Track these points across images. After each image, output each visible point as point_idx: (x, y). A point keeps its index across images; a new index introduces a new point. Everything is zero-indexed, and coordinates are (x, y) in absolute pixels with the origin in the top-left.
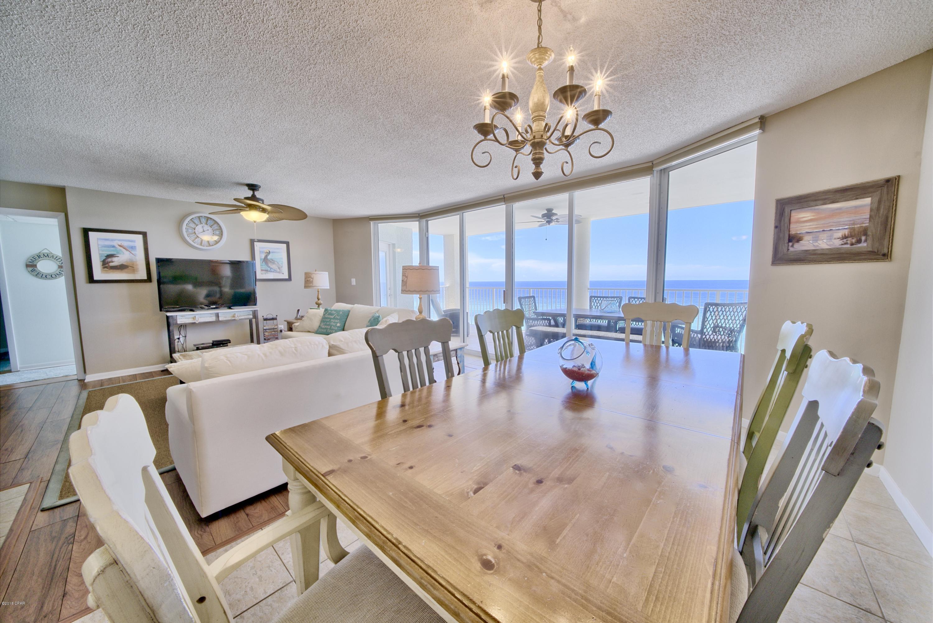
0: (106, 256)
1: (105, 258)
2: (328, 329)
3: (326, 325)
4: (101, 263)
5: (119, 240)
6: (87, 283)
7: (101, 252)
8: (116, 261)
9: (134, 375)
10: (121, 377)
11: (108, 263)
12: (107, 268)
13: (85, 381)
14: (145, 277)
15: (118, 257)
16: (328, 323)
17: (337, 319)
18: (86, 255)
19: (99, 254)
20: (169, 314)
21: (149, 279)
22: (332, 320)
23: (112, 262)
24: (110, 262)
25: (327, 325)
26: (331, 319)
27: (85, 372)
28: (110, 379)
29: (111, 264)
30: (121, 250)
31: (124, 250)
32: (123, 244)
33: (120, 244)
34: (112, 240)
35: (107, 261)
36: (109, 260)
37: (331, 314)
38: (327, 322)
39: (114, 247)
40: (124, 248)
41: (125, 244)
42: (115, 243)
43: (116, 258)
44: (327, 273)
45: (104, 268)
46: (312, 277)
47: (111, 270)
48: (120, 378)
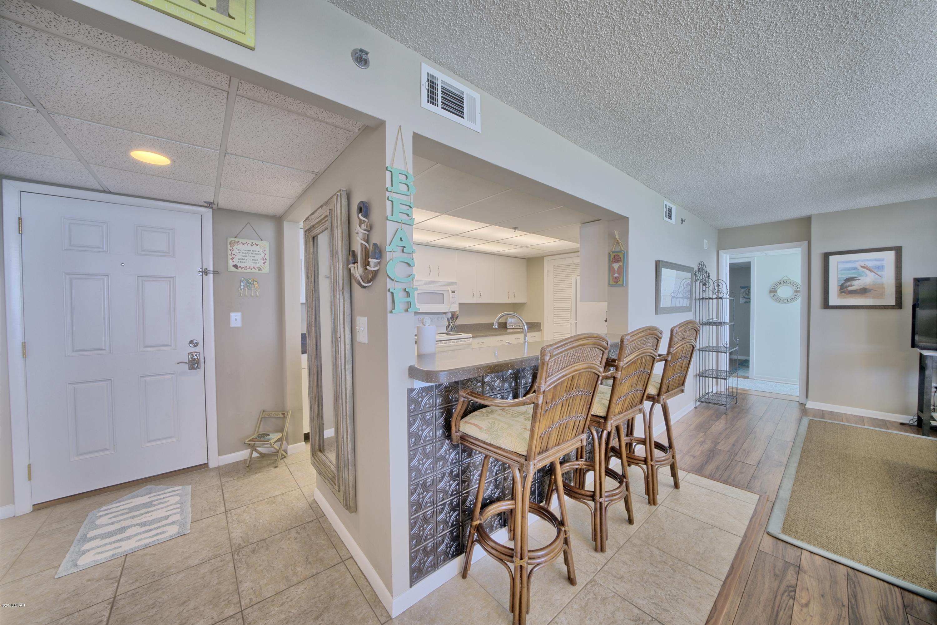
0: (845, 280)
1: (843, 282)
4: (839, 288)
5: (863, 261)
6: (821, 309)
7: (840, 276)
8: (856, 285)
9: (860, 416)
10: (844, 414)
11: (846, 287)
12: (845, 293)
13: (806, 406)
14: (893, 302)
15: (859, 279)
18: (824, 281)
19: (838, 278)
21: (899, 305)
23: (852, 286)
24: (849, 286)
27: (807, 397)
28: (831, 413)
29: (850, 288)
30: (863, 272)
31: (868, 272)
32: (866, 265)
33: (863, 265)
34: (855, 262)
35: (845, 285)
36: (849, 283)
39: (855, 269)
40: (868, 269)
41: (870, 264)
42: (857, 265)
43: (857, 281)
45: (841, 293)
47: (850, 295)
48: (843, 415)
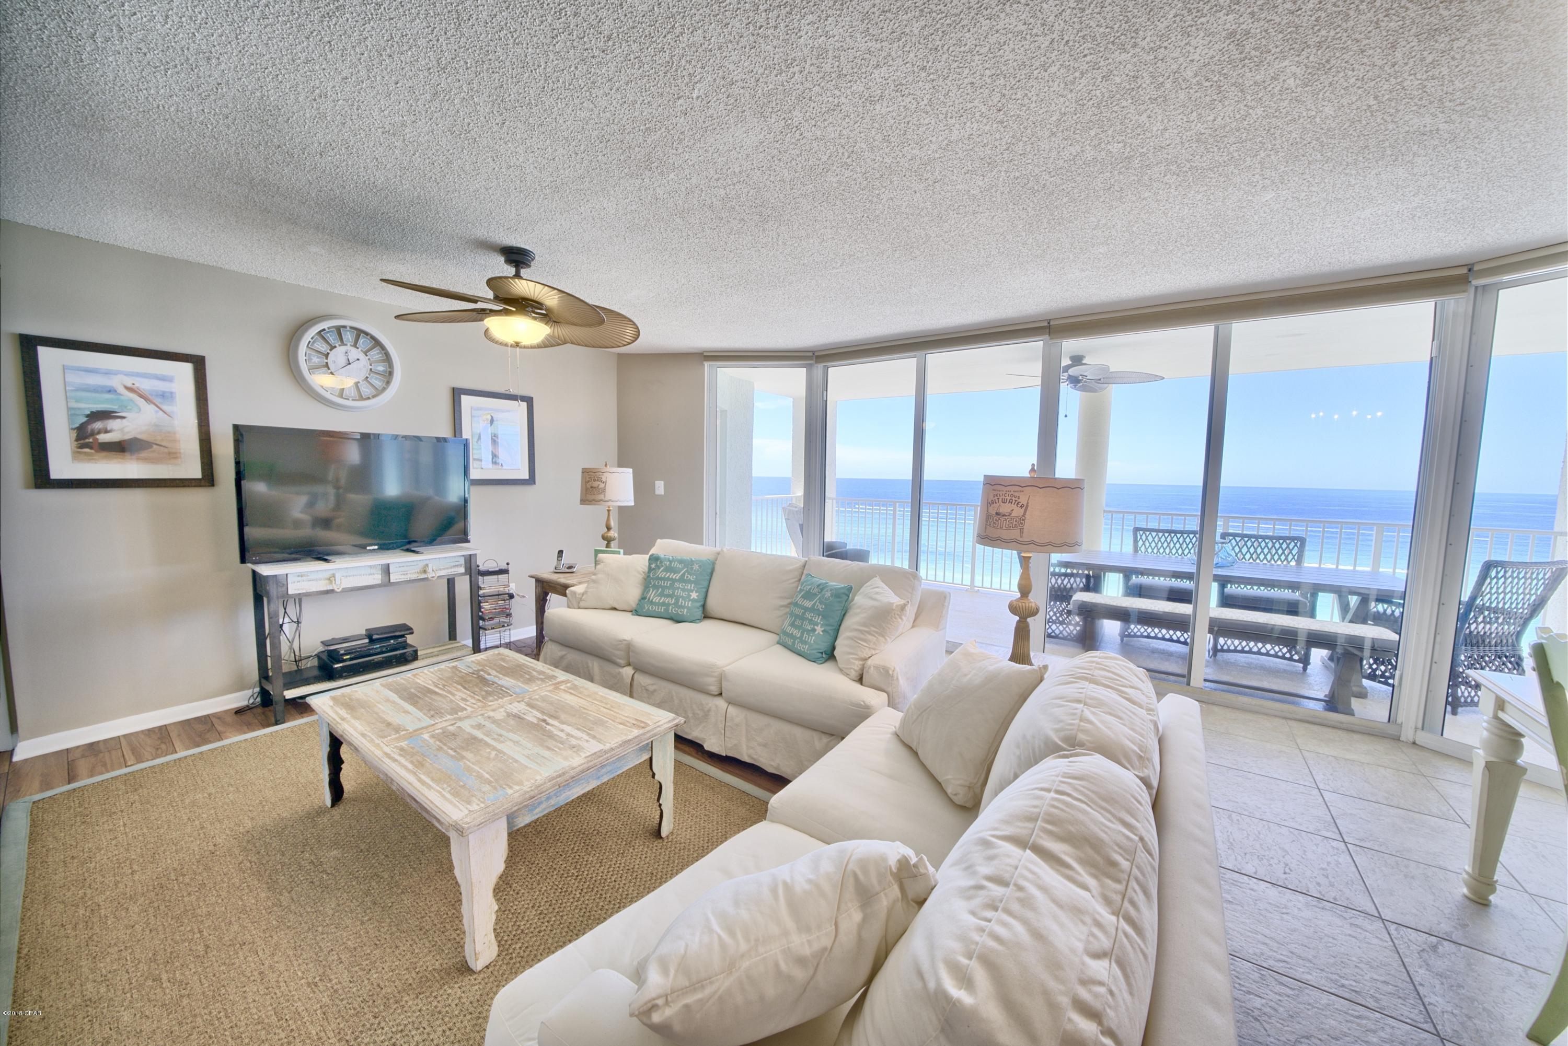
0: (88, 416)
1: (85, 419)
2: (669, 605)
3: (662, 595)
4: (74, 434)
5: (128, 374)
6: (28, 487)
7: (73, 404)
8: (116, 431)
9: (160, 728)
10: (125, 736)
11: (93, 434)
12: (91, 448)
13: (17, 758)
14: (196, 472)
15: (124, 418)
16: (666, 592)
17: (689, 582)
18: (28, 412)
19: (69, 409)
20: (265, 570)
21: (208, 479)
22: (677, 585)
23: (106, 431)
24: (99, 432)
25: (668, 596)
26: (674, 581)
27: (14, 727)
28: (92, 748)
29: (103, 438)
30: (131, 400)
31: (141, 402)
32: (137, 385)
33: (129, 385)
34: (108, 373)
35: (90, 427)
36: (98, 425)
37: (669, 569)
38: (664, 588)
39: (111, 391)
40: (141, 396)
41: (145, 385)
42: (116, 382)
43: (119, 420)
44: (630, 470)
45: (81, 447)
46: (604, 480)
47: (104, 454)
48: (122, 740)
